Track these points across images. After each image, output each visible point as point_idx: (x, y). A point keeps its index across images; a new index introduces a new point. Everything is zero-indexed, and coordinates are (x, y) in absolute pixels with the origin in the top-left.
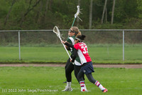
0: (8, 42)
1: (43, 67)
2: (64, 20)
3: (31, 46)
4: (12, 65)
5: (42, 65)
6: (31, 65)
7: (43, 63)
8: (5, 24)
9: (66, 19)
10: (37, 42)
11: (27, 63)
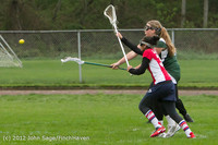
0: (59, 50)
1: (121, 95)
2: (159, 12)
3: (100, 58)
4: (67, 92)
5: (120, 91)
6: (100, 91)
7: (122, 88)
8: (54, 19)
9: (162, 10)
10: (111, 51)
11: (93, 88)
